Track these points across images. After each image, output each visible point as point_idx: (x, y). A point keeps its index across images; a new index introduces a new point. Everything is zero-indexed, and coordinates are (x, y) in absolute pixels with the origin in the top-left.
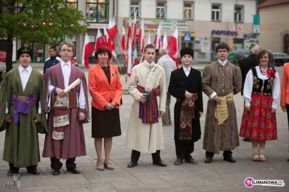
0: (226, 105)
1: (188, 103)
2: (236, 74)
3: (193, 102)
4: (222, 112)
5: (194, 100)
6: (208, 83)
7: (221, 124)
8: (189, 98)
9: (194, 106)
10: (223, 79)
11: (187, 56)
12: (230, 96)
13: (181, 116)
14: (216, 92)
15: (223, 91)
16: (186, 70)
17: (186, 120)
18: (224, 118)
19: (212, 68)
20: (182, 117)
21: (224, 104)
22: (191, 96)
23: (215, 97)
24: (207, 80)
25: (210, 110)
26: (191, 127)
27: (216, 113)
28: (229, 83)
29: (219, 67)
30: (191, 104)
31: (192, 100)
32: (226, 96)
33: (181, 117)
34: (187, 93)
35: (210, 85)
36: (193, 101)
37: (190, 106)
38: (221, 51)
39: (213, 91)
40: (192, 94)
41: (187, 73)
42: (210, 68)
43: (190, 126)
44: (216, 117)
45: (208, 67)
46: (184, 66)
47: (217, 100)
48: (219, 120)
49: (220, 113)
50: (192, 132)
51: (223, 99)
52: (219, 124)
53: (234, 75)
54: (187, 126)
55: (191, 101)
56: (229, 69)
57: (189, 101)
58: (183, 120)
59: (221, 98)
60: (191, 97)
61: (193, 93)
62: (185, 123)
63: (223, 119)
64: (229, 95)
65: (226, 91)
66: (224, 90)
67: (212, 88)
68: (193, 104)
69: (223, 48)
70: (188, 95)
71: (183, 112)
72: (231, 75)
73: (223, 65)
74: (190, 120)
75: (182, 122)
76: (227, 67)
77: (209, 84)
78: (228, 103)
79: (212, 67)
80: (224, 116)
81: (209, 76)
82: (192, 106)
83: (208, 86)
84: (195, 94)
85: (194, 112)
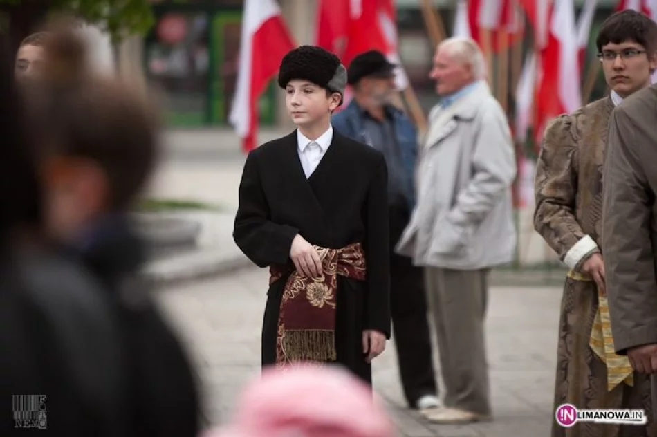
1: (304, 293)
3: (329, 286)
5: (334, 277)
6: (560, 199)
8: (308, 267)
9: (334, 305)
11: (297, 85)
13: (280, 347)
14: (595, 237)
16: (307, 147)
19: (578, 132)
20: (282, 353)
22: (317, 258)
23: (587, 257)
24: (556, 185)
25: (572, 320)
27: (594, 334)
30: (318, 294)
31: (323, 279)
33: (278, 353)
34: (300, 245)
35: (572, 206)
36: (327, 282)
37: (315, 302)
38: (611, 54)
39: (579, 233)
40: (325, 251)
42: (572, 130)
44: (597, 351)
45: (564, 125)
47: (597, 275)
52: (613, 382)
55: (318, 284)
57: (310, 281)
60: (319, 266)
61: (332, 246)
67: (576, 219)
68: (328, 294)
69: (618, 41)
70: (304, 254)
71: (286, 327)
77: (567, 200)
79: (580, 127)
81: (566, 164)
82: (325, 305)
83: (561, 208)
84: (339, 251)
85: (333, 331)
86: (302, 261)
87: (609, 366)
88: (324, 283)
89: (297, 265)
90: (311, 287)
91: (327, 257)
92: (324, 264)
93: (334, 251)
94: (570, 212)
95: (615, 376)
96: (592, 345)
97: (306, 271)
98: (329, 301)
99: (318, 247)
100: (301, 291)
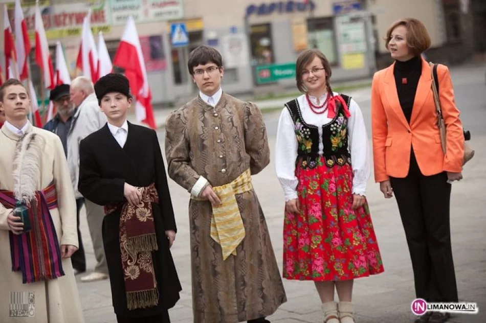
0: (236, 205)
1: (135, 214)
2: (248, 123)
3: (148, 208)
4: (228, 225)
5: (150, 203)
6: (181, 158)
7: (231, 254)
8: (135, 200)
9: (152, 219)
10: (219, 141)
11: (112, 96)
12: (243, 180)
13: (123, 248)
14: (205, 176)
15: (223, 170)
16: (118, 132)
17: (138, 258)
18: (235, 238)
19: (185, 118)
20: (125, 252)
21: (231, 204)
22: (140, 194)
23: (204, 189)
24: (178, 150)
25: (197, 223)
26: (154, 274)
27: (212, 229)
28: (236, 150)
29: (203, 112)
30: (142, 214)
31: (143, 205)
32: (233, 183)
33: (122, 252)
34: (129, 188)
35: (188, 161)
36: (146, 206)
37: (142, 219)
38: (200, 71)
39: (196, 176)
40: (142, 189)
41: (121, 138)
42: (182, 118)
43: (150, 270)
44: (215, 239)
45: (177, 116)
46: (110, 123)
47: (210, 198)
48: (225, 244)
49: (223, 227)
50: (157, 285)
51: (227, 190)
52: (226, 255)
53: (246, 127)
54: (141, 271)
55: (141, 208)
56: (230, 113)
57: (136, 208)
58: (130, 258)
59: (219, 189)
60: (141, 198)
61: (145, 186)
62: (137, 264)
63: (232, 242)
64: (239, 180)
65: (230, 170)
66: (225, 167)
67: (193, 168)
68: (148, 213)
69: (204, 63)
70: (132, 192)
71: (127, 237)
72: (236, 128)
73: (213, 104)
74: (149, 256)
75: (129, 263)
76: (224, 109)
77: (185, 157)
78: (239, 199)
79: (186, 115)
80: (235, 233)
81: (182, 138)
82: (147, 219)
83: (182, 164)
84: (148, 188)
85: (155, 233)
86: (132, 197)
87: (222, 246)
88: (144, 207)
89: (129, 200)
90: (138, 211)
91: (144, 192)
92: (143, 196)
93: (146, 188)
94: (188, 165)
95: (226, 252)
96: (212, 236)
97: (134, 202)
98: (150, 217)
99: (137, 188)
100: (133, 214)
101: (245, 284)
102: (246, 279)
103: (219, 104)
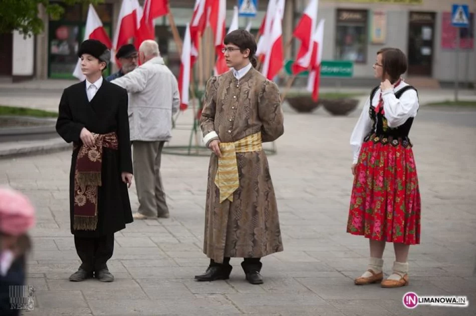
0: (235, 161)
1: (87, 155)
2: (262, 98)
3: (99, 152)
4: (226, 175)
5: (101, 148)
6: (208, 115)
7: (227, 199)
8: (89, 143)
9: (101, 160)
10: (233, 108)
11: (85, 56)
12: (247, 142)
14: (217, 133)
15: (230, 131)
16: (90, 87)
17: (86, 190)
18: (231, 187)
20: (77, 183)
21: (231, 159)
22: (93, 138)
23: (210, 141)
24: (207, 108)
26: (96, 205)
27: (216, 176)
28: (244, 117)
29: (230, 82)
30: (93, 155)
31: (96, 148)
32: (237, 142)
33: (75, 182)
34: (85, 132)
35: (214, 118)
36: (98, 150)
37: (92, 159)
39: (211, 130)
40: (97, 135)
41: (91, 93)
43: (94, 201)
44: (217, 185)
47: (214, 149)
48: (222, 191)
49: (223, 176)
50: (98, 215)
51: (229, 147)
52: (222, 199)
53: (259, 101)
54: (88, 200)
55: (94, 150)
56: (249, 87)
57: (90, 149)
58: (80, 188)
59: (223, 145)
60: (94, 142)
61: (100, 133)
62: (84, 194)
63: (228, 190)
64: (243, 141)
65: (236, 132)
66: (231, 129)
67: (214, 124)
68: (98, 155)
70: (87, 136)
71: (79, 171)
72: (250, 99)
73: (238, 77)
74: (95, 189)
75: (78, 193)
76: (246, 83)
78: (239, 157)
80: (232, 183)
81: (211, 100)
82: (97, 160)
83: (208, 119)
84: (104, 135)
85: (100, 172)
86: (85, 139)
87: (220, 192)
88: (96, 150)
89: (84, 142)
90: (90, 152)
91: (98, 138)
92: (96, 141)
93: (101, 136)
94: (212, 121)
95: (223, 197)
96: (216, 183)
98: (99, 158)
99: (94, 133)
100: (86, 154)
101: (238, 227)
102: (239, 223)
103: (243, 78)
